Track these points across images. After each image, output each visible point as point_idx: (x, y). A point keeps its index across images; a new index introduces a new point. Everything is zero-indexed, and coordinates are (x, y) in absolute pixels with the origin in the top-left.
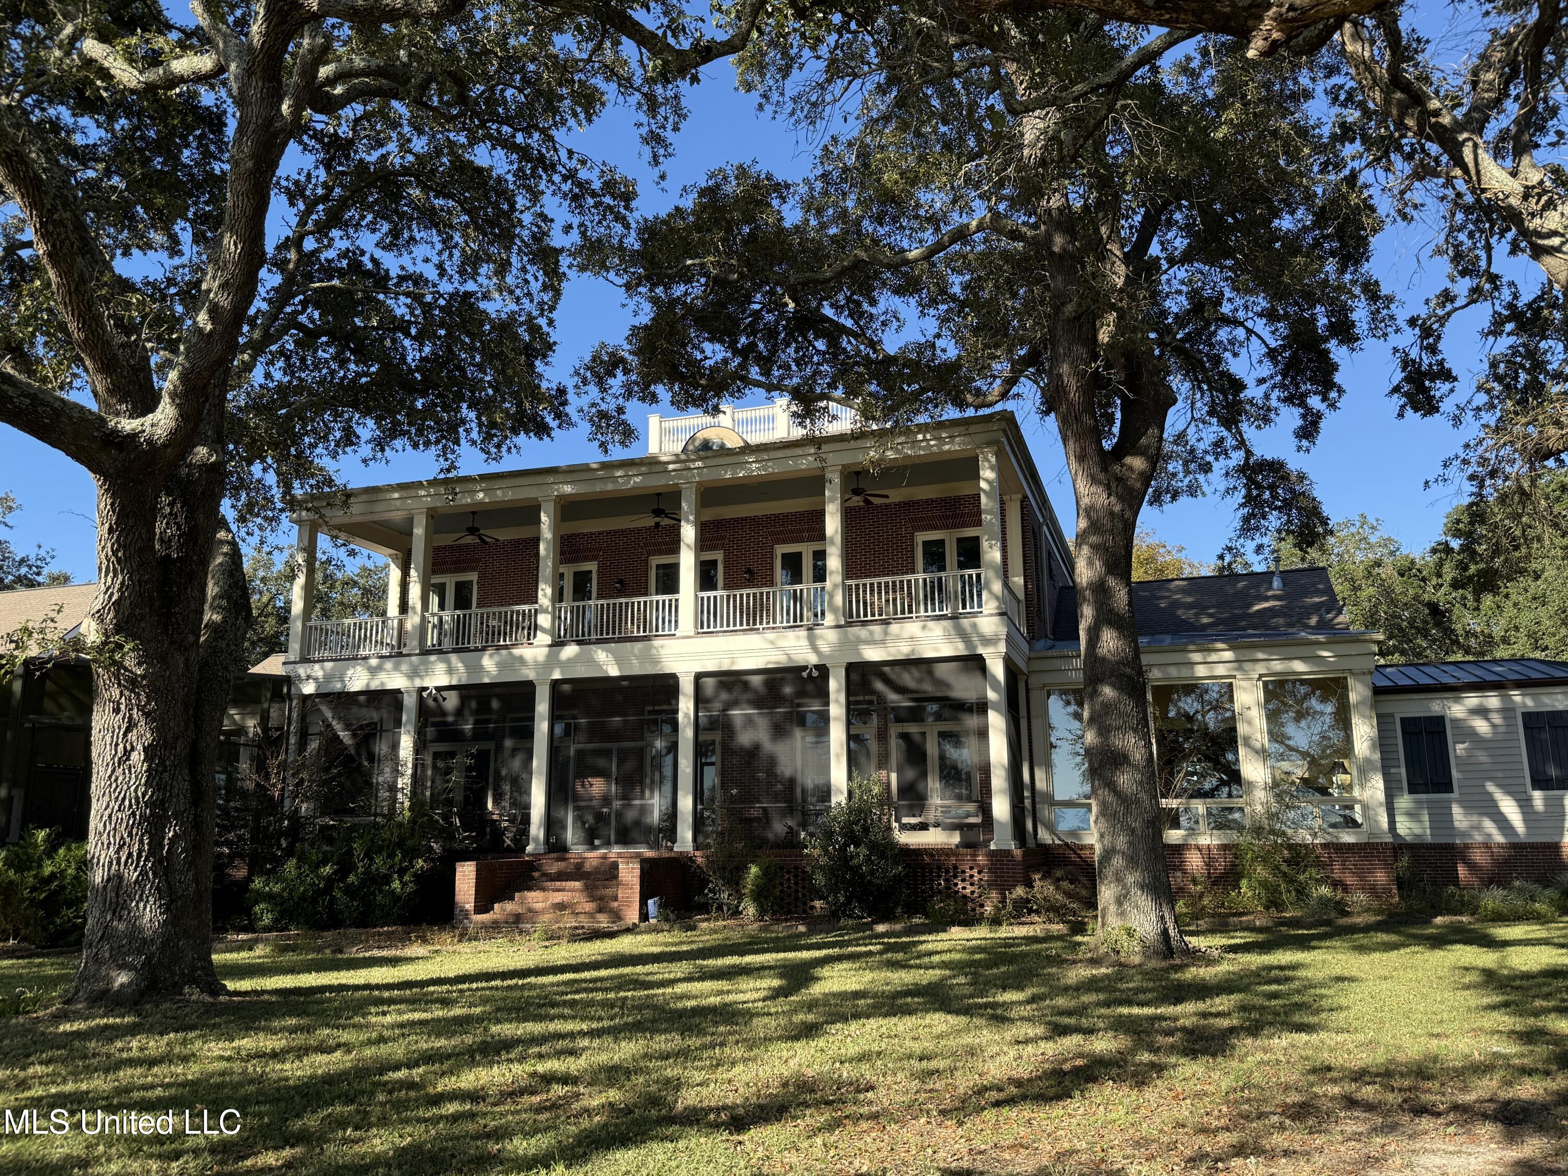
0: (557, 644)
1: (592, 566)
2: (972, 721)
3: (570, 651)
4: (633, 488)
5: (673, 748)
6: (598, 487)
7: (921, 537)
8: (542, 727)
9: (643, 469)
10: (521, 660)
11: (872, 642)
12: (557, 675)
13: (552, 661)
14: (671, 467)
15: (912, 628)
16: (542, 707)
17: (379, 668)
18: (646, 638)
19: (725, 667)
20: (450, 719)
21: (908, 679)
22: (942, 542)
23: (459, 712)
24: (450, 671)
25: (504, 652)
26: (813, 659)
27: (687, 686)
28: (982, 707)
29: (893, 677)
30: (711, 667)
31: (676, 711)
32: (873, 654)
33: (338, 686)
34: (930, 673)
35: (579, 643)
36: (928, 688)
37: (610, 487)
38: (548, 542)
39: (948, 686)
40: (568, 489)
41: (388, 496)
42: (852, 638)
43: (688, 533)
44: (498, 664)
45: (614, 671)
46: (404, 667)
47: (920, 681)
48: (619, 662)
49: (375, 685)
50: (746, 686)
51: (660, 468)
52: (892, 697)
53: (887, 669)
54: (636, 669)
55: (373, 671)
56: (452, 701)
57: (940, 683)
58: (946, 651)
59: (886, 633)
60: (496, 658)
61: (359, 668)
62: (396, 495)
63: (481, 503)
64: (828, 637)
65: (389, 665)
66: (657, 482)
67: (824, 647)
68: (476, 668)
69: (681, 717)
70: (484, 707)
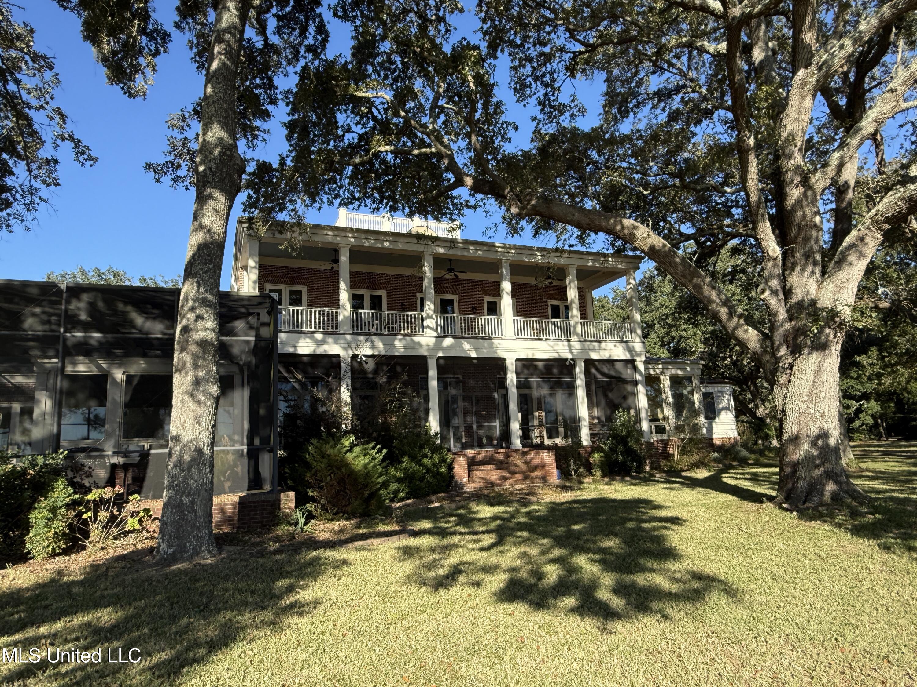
0: (441, 337)
1: (383, 293)
2: (629, 388)
3: (448, 341)
4: (479, 257)
5: (505, 397)
6: (459, 253)
7: (551, 303)
8: (434, 384)
9: (485, 248)
10: (419, 344)
11: (594, 351)
12: (441, 354)
13: (438, 346)
14: (500, 249)
15: (610, 346)
16: (432, 373)
17: (323, 342)
18: (490, 338)
19: (530, 357)
20: (370, 376)
21: (605, 370)
22: (558, 306)
23: (376, 371)
24: (373, 347)
25: (408, 338)
26: (570, 357)
27: (511, 365)
28: (636, 383)
29: (599, 367)
30: (523, 356)
31: (505, 378)
32: (594, 356)
33: (291, 350)
34: (613, 365)
35: (454, 337)
36: (613, 373)
37: (466, 254)
38: (429, 279)
39: (620, 373)
40: (441, 250)
41: (325, 232)
42: (587, 347)
43: (506, 286)
44: (404, 346)
45: (474, 355)
46: (342, 342)
47: (609, 370)
48: (477, 350)
49: (320, 351)
50: (536, 367)
51: (493, 249)
52: (600, 377)
53: (596, 363)
54: (485, 354)
55: (320, 343)
56: (370, 366)
57: (617, 371)
58: (623, 357)
59: (600, 347)
60: (404, 342)
61: (308, 340)
62: (330, 233)
63: (387, 248)
64: (577, 346)
65: (330, 340)
66: (491, 256)
67: (575, 352)
68: (389, 346)
69: (508, 381)
70: (392, 370)
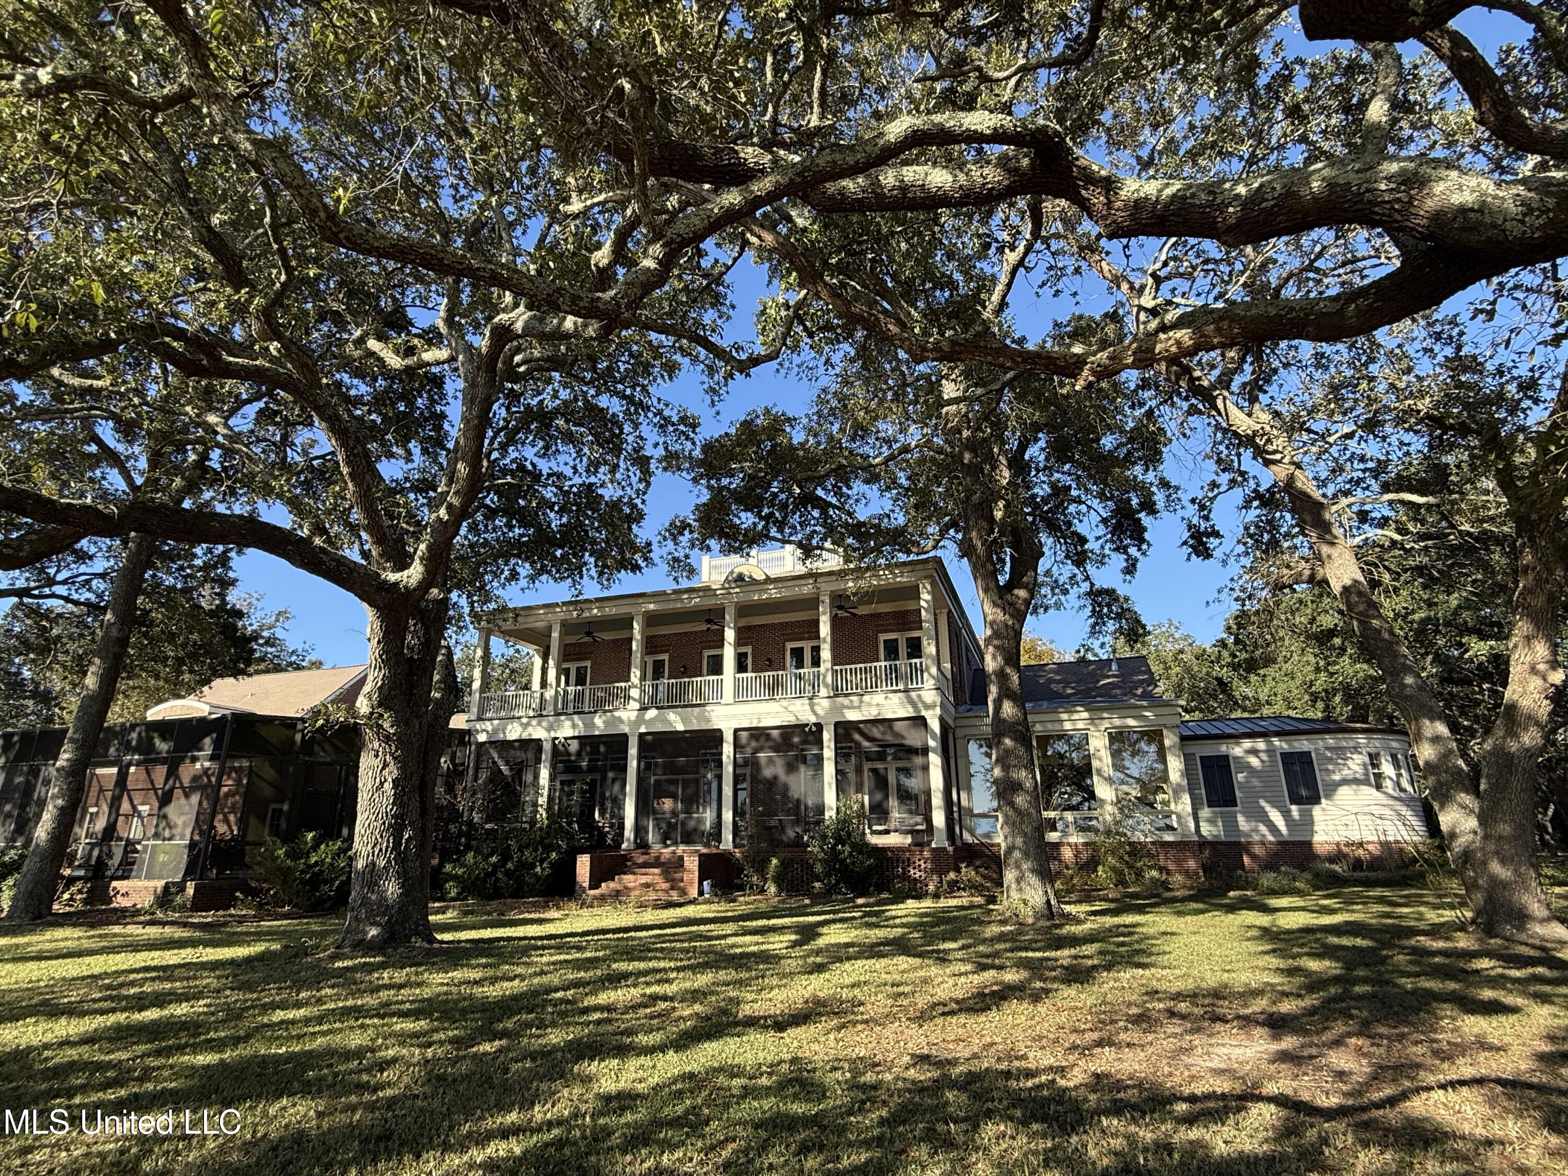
0: (644, 709)
1: (665, 657)
2: (919, 760)
3: (652, 713)
4: (694, 606)
5: (719, 777)
6: (671, 606)
7: (883, 637)
8: (633, 764)
9: (701, 594)
10: (620, 720)
11: (852, 708)
12: (643, 730)
13: (639, 721)
14: (717, 592)
15: (878, 698)
16: (633, 751)
17: (528, 724)
18: (702, 705)
19: (754, 724)
20: (573, 758)
21: (876, 732)
22: (896, 640)
23: (579, 753)
24: (574, 726)
25: (608, 714)
26: (813, 719)
27: (729, 737)
28: (925, 751)
29: (866, 731)
30: (745, 724)
31: (721, 754)
32: (852, 716)
33: (501, 736)
34: (891, 728)
35: (658, 708)
36: (889, 738)
37: (679, 605)
38: (638, 641)
39: (903, 737)
40: (652, 607)
41: (537, 612)
42: (838, 705)
43: (730, 635)
44: (605, 722)
45: (680, 727)
46: (544, 724)
47: (884, 733)
48: (684, 721)
49: (525, 736)
50: (768, 736)
51: (710, 593)
52: (866, 744)
53: (862, 726)
54: (695, 726)
55: (525, 726)
56: (574, 746)
57: (897, 735)
58: (901, 713)
59: (861, 702)
60: (604, 718)
61: (515, 725)
62: (542, 612)
63: (596, 616)
64: (823, 705)
65: (534, 722)
66: (711, 602)
67: (821, 712)
68: (590, 725)
69: (724, 758)
70: (595, 750)
